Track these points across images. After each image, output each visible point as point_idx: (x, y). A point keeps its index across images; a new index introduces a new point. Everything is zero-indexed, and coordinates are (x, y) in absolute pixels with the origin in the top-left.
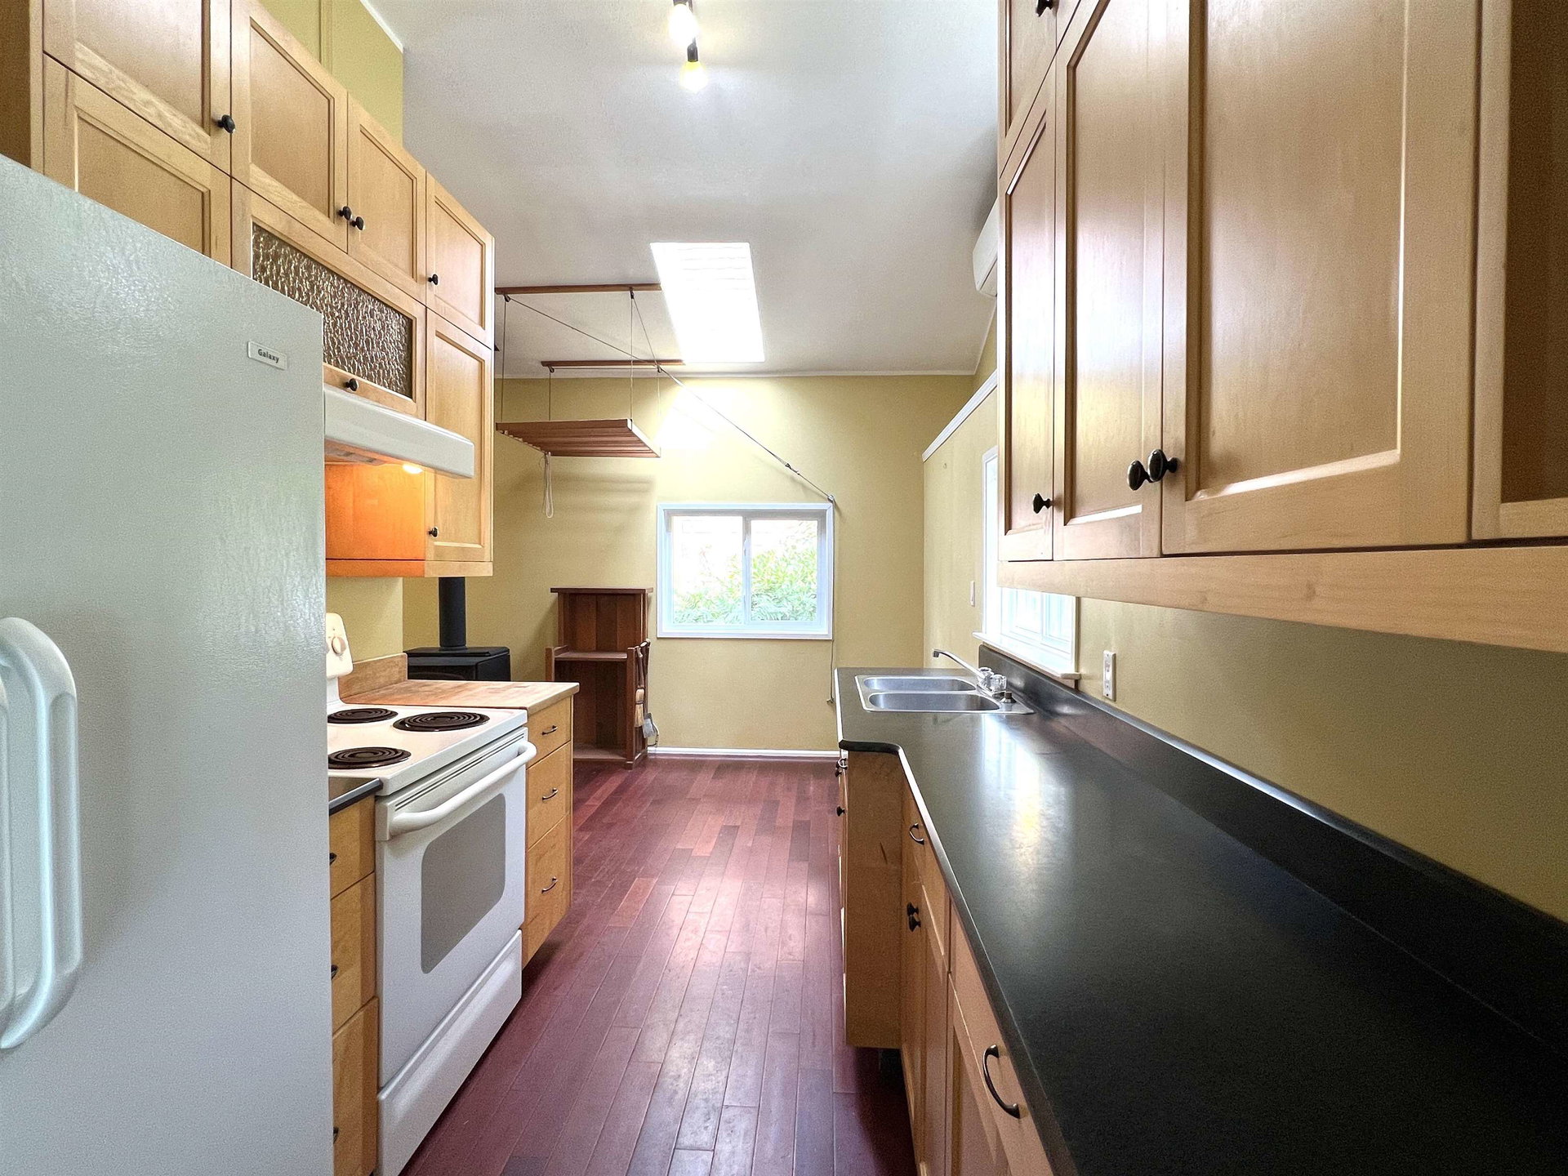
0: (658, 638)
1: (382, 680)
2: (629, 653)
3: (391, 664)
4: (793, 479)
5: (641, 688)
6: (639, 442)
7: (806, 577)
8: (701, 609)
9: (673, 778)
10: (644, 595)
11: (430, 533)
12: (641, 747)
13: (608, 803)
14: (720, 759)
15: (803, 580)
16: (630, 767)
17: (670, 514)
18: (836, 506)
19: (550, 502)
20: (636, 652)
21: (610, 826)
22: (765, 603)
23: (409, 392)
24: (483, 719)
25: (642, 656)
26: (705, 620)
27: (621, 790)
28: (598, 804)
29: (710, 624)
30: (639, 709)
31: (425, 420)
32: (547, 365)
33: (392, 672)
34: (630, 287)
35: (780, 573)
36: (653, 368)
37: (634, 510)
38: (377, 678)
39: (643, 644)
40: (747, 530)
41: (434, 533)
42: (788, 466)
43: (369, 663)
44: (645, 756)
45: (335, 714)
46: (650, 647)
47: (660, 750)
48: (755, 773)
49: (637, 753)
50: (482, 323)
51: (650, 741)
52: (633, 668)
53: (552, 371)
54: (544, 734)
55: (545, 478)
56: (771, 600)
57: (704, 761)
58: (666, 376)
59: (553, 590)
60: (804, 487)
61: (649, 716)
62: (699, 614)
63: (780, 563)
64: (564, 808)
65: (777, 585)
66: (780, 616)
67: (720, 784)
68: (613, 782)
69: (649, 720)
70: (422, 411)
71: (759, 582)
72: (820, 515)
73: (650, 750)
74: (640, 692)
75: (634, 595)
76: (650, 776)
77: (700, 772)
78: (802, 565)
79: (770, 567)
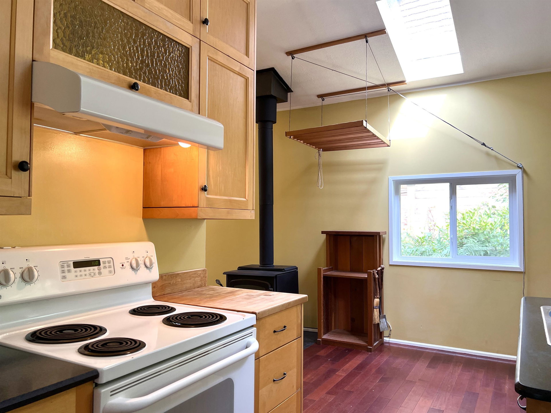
0: (390, 265)
1: (188, 285)
2: (369, 274)
3: (195, 276)
4: (488, 154)
5: (378, 298)
6: (374, 136)
7: (504, 226)
8: (426, 247)
9: (400, 362)
10: (380, 236)
11: (202, 189)
12: (379, 337)
13: (351, 375)
14: (435, 352)
15: (501, 229)
16: (370, 350)
17: (398, 183)
18: (524, 171)
19: (321, 179)
20: (374, 274)
21: (350, 392)
22: (470, 243)
23: (186, 95)
24: (222, 318)
25: (377, 276)
26: (428, 254)
27: (361, 367)
28: (344, 375)
29: (431, 257)
30: (376, 312)
31: (199, 114)
32: (320, 97)
33: (196, 280)
34: (365, 36)
35: (482, 223)
36: (385, 89)
37: (373, 182)
38: (184, 284)
39: (379, 269)
40: (453, 192)
41: (204, 189)
42: (484, 144)
43: (178, 274)
44: (382, 344)
45: (137, 308)
46: (385, 271)
47: (392, 340)
48: (461, 368)
49: (375, 342)
50: (247, 54)
51: (386, 333)
52: (371, 285)
53: (323, 100)
54: (275, 332)
55: (319, 165)
56: (476, 241)
57: (423, 352)
58: (395, 93)
59: (323, 232)
60: (496, 158)
61: (384, 317)
62: (423, 250)
63: (482, 216)
64: (295, 387)
65: (480, 231)
66: (482, 253)
67: (431, 372)
68: (357, 360)
69: (384, 319)
70: (196, 108)
71: (467, 229)
72: (511, 180)
73: (386, 339)
74: (377, 300)
75: (373, 236)
76: (382, 359)
77: (418, 360)
78: (500, 218)
79: (475, 219)
